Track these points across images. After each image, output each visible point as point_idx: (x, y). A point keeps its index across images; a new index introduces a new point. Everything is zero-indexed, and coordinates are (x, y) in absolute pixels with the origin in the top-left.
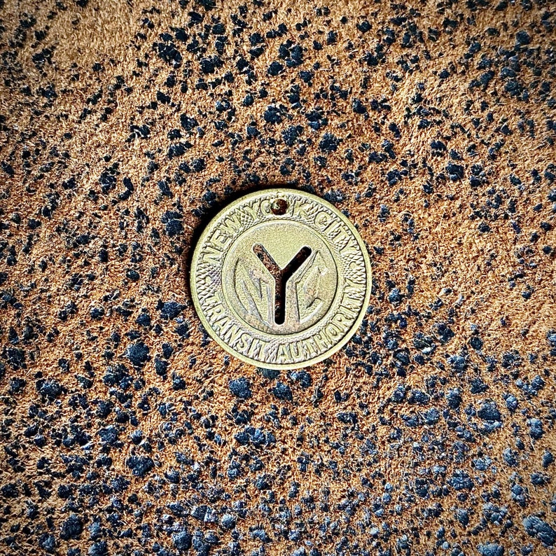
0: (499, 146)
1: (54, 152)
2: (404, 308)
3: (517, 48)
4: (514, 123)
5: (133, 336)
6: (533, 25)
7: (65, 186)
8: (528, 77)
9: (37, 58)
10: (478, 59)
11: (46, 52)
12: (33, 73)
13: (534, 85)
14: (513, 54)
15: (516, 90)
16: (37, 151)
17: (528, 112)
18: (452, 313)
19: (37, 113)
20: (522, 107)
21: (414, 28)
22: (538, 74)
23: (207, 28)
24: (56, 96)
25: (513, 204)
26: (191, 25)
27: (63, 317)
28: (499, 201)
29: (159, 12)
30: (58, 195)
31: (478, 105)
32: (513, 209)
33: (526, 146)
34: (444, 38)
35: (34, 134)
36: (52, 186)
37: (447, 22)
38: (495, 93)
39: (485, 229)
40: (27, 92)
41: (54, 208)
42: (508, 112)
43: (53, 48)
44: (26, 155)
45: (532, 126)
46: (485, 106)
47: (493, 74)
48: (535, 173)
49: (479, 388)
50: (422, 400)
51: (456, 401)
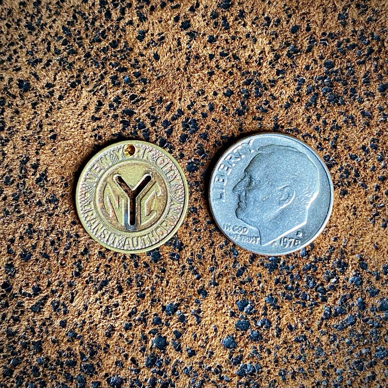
0: (336, 139)
1: (69, 236)
2: (312, 258)
3: (327, 73)
4: (341, 120)
5: (153, 332)
6: (332, 54)
7: (82, 254)
8: (340, 88)
9: (38, 181)
10: (305, 88)
11: (42, 175)
12: (39, 192)
13: (346, 93)
14: (325, 77)
15: (335, 100)
16: (59, 238)
17: (347, 111)
18: (342, 252)
19: (50, 215)
20: (342, 109)
21: (259, 83)
22: (345, 84)
23: (134, 127)
24: (57, 200)
25: (357, 171)
26: (124, 129)
27: (109, 335)
28: (348, 173)
29: (102, 127)
30: (80, 261)
31: (314, 118)
32: (357, 175)
33: (353, 133)
34: (280, 82)
35: (53, 228)
36: (75, 257)
37: (278, 72)
38: (322, 106)
39: (345, 193)
40: (40, 204)
41: (80, 270)
42: (335, 115)
43: (46, 171)
44: (53, 243)
45: (352, 118)
46: (319, 117)
47: (317, 94)
48: (364, 148)
49: (374, 293)
50: (342, 312)
51: (363, 306)
